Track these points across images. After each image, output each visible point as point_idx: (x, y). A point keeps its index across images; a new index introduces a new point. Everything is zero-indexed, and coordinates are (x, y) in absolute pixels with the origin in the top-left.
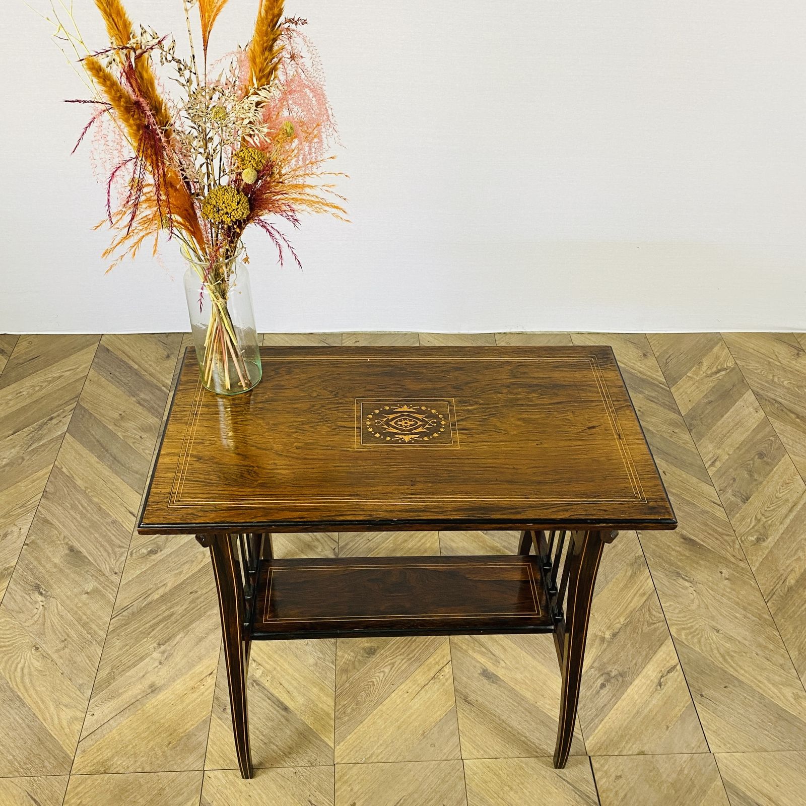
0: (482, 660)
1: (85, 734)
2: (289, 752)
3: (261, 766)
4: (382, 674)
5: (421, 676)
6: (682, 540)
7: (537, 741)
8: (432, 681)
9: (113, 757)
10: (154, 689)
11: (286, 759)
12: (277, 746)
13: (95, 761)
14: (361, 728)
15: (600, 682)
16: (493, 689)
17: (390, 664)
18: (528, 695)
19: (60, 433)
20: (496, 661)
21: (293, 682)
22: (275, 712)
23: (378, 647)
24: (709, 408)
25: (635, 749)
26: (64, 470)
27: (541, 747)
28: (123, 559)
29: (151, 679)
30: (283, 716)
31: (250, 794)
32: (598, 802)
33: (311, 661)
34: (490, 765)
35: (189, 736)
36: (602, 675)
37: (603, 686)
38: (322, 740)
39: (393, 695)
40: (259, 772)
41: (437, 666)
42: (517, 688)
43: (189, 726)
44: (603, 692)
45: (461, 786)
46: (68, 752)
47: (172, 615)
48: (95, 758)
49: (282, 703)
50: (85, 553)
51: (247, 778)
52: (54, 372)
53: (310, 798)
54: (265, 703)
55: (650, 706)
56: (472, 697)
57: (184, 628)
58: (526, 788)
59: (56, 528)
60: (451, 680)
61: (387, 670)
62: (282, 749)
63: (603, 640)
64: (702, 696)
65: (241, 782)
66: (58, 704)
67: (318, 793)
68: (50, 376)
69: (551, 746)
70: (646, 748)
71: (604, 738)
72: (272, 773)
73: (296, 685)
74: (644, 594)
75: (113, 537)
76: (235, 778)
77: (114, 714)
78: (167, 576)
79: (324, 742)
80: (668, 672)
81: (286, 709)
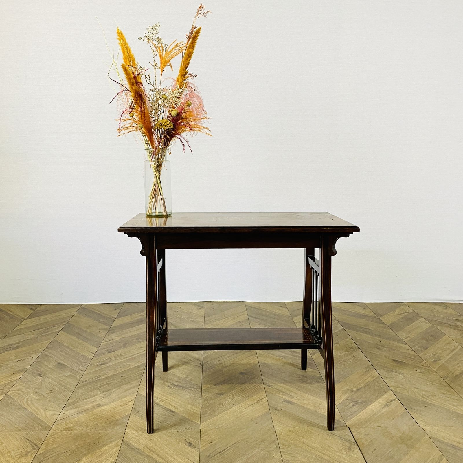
0: (284, 397)
1: (59, 419)
2: (174, 425)
3: (158, 430)
4: (227, 401)
5: (249, 402)
6: (392, 361)
7: (317, 423)
8: (256, 403)
9: (74, 426)
10: (99, 406)
11: (172, 427)
12: (167, 424)
13: (64, 428)
14: (215, 418)
15: (352, 404)
16: (291, 406)
17: (232, 398)
18: (312, 408)
19: (57, 331)
20: (292, 397)
21: (177, 403)
22: (167, 413)
23: (225, 393)
24: (401, 323)
25: (376, 425)
26: (58, 341)
27: (320, 424)
28: (87, 366)
29: (98, 402)
30: (171, 414)
31: (152, 438)
32: (355, 442)
33: (188, 397)
34: (290, 430)
35: (117, 420)
36: (353, 402)
37: (353, 405)
38: (192, 421)
39: (234, 408)
40: (157, 432)
41: (258, 399)
42: (305, 406)
43: (118, 417)
44: (354, 407)
45: (274, 436)
46: (49, 425)
47: (111, 383)
48: (64, 426)
49: (171, 410)
50: (66, 364)
51: (150, 433)
52: (57, 314)
53: (186, 440)
54: (161, 410)
55: (382, 412)
56: (279, 408)
57: (118, 387)
58: (313, 437)
59: (52, 357)
60: (267, 403)
61: (230, 400)
62: (171, 425)
63: (352, 391)
64: (412, 409)
65: (146, 435)
66: (45, 410)
67: (190, 438)
68: (54, 315)
69: (326, 424)
70: (382, 425)
71: (356, 422)
72: (164, 432)
73: (179, 404)
74: (374, 377)
75: (81, 360)
76: (143, 433)
77: (77, 413)
78: (109, 371)
79: (194, 422)
80: (391, 401)
81: (173, 412)
